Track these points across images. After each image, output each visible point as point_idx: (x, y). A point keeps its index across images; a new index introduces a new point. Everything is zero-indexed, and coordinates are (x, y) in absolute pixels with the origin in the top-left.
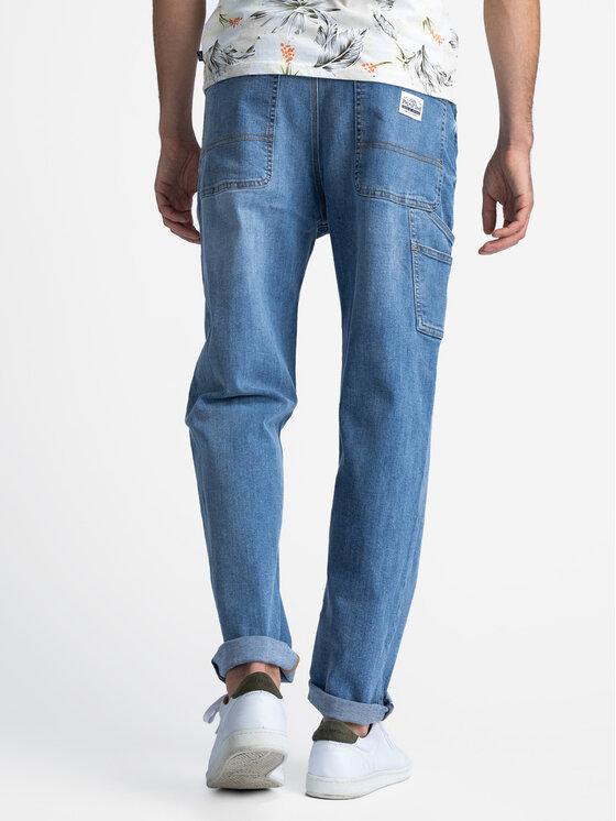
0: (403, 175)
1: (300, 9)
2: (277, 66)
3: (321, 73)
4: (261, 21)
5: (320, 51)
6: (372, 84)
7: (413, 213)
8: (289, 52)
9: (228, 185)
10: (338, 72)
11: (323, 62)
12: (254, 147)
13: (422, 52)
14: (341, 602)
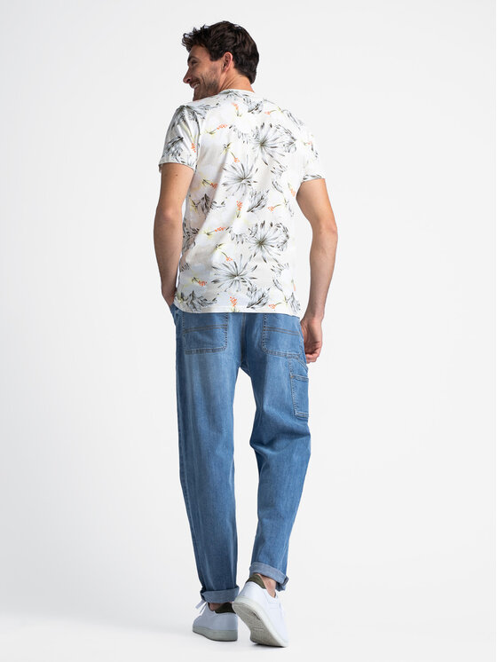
0: (286, 343)
1: (237, 278)
2: (228, 309)
3: (250, 310)
4: (218, 284)
5: (249, 300)
6: (275, 315)
7: (290, 360)
8: (234, 301)
9: (207, 351)
10: (258, 309)
11: (251, 305)
12: (219, 331)
13: (292, 296)
14: (265, 520)
